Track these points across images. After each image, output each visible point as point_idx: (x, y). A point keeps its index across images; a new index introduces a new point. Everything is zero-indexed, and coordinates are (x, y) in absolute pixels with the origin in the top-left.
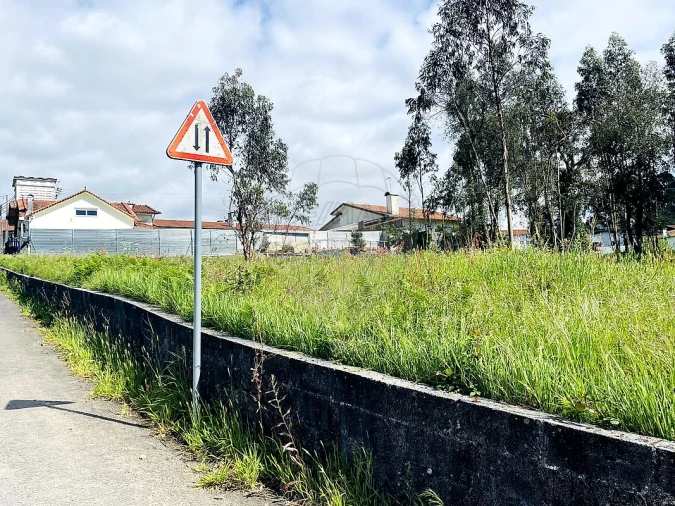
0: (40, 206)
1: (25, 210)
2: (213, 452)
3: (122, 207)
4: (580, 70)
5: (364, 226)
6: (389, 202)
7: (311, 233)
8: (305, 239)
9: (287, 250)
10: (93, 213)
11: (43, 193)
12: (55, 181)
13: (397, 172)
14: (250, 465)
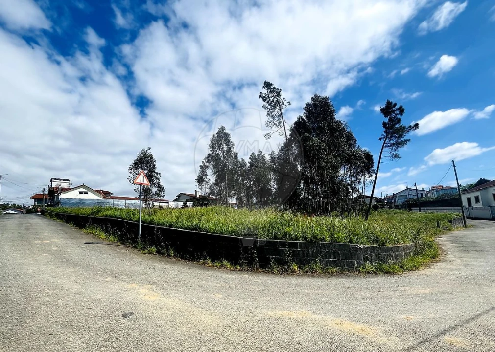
0: (64, 190)
1: (57, 191)
2: (145, 248)
3: (98, 191)
4: (250, 158)
5: (187, 201)
6: (196, 193)
7: (169, 202)
8: (167, 204)
9: (161, 207)
10: (87, 193)
11: (65, 185)
12: (69, 181)
13: (197, 184)
14: (153, 249)
